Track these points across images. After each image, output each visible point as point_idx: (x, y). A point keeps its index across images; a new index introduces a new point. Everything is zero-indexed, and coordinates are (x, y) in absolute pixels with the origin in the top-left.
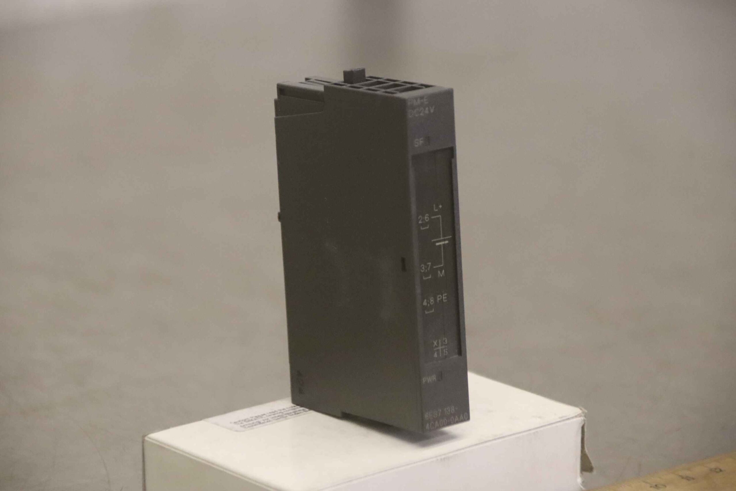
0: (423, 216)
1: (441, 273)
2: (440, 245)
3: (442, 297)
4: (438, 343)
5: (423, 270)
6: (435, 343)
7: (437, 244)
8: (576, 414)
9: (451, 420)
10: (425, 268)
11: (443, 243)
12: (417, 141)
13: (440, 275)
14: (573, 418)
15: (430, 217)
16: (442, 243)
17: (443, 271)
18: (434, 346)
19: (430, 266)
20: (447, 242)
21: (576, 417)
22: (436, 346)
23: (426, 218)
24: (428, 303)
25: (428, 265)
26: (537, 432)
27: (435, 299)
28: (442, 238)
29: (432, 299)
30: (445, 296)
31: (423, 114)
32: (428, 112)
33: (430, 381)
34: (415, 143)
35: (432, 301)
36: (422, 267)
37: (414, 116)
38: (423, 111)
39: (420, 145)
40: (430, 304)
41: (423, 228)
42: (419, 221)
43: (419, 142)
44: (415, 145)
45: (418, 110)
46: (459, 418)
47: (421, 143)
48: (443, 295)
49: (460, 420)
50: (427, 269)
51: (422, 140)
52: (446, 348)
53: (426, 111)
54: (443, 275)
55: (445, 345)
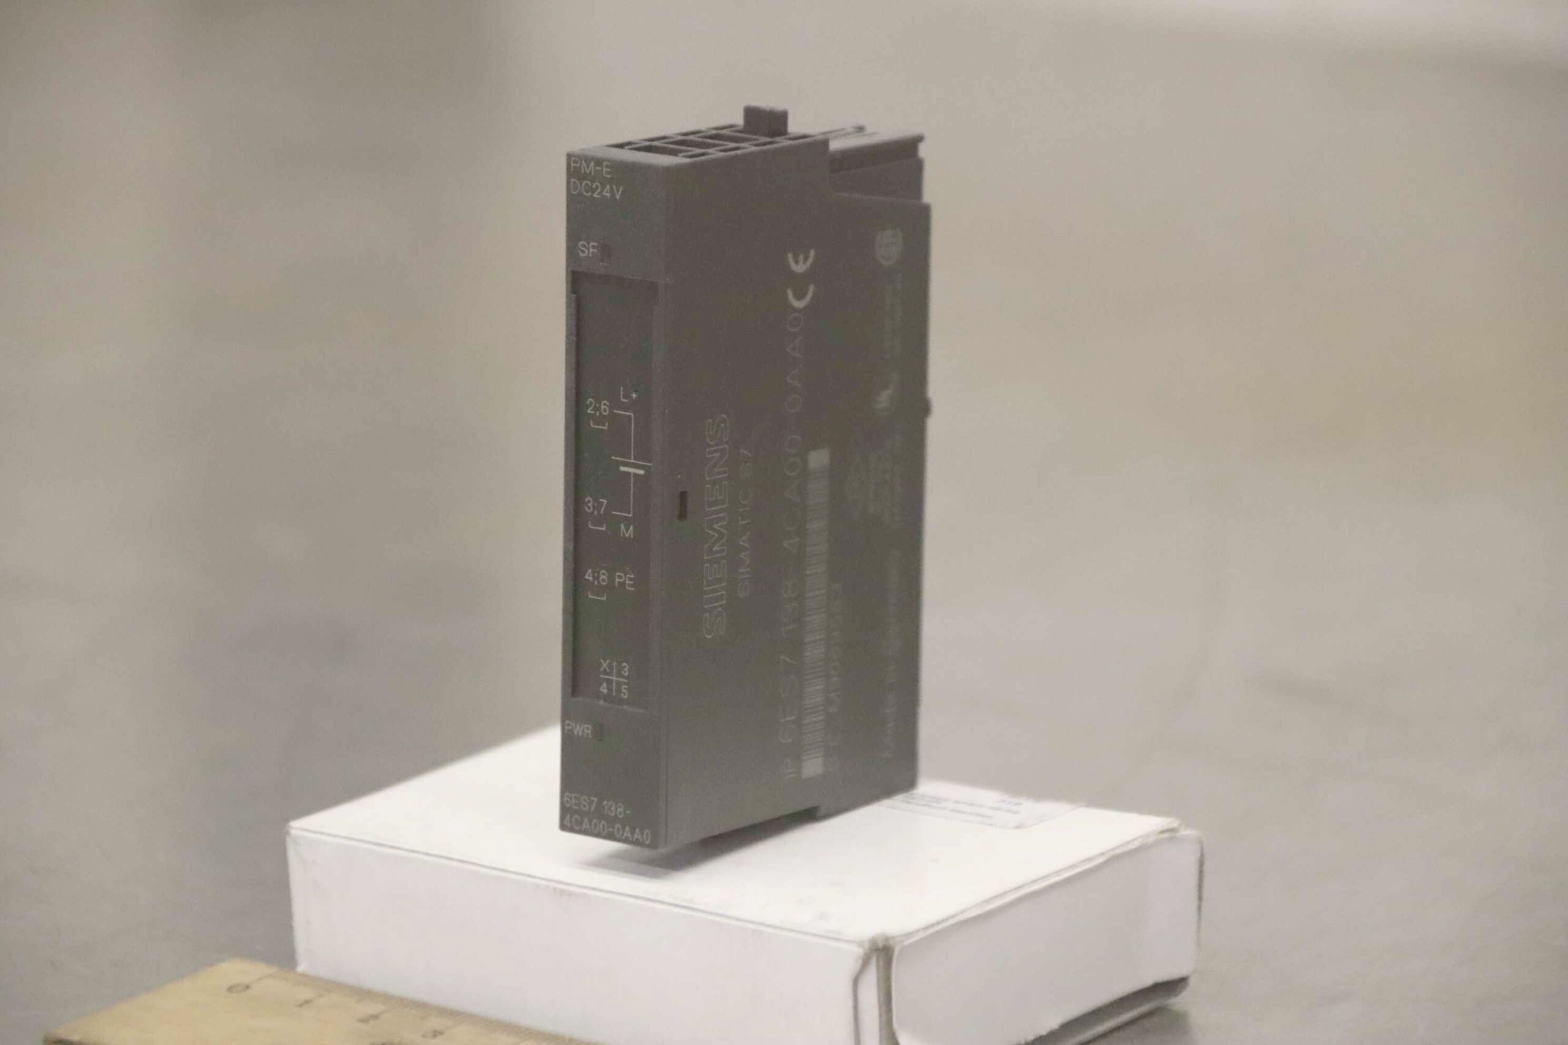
0: (598, 401)
1: (627, 529)
2: (628, 474)
3: (625, 579)
4: (610, 666)
5: (589, 508)
6: (605, 665)
7: (622, 469)
9: (616, 830)
10: (593, 506)
11: (634, 471)
12: (584, 246)
13: (624, 533)
15: (611, 408)
16: (631, 470)
17: (631, 528)
18: (602, 669)
19: (605, 504)
20: (641, 472)
22: (605, 669)
23: (603, 407)
24: (594, 578)
25: (601, 504)
27: (611, 579)
28: (632, 461)
29: (603, 574)
30: (630, 579)
31: (599, 197)
32: (608, 195)
33: (578, 732)
34: (580, 249)
35: (604, 577)
36: (589, 502)
37: (580, 194)
38: (599, 190)
39: (590, 255)
40: (599, 582)
41: (595, 425)
42: (588, 408)
43: (588, 249)
44: (580, 252)
45: (590, 184)
46: (633, 833)
47: (592, 252)
48: (628, 576)
49: (635, 839)
50: (599, 511)
51: (593, 247)
52: (625, 684)
53: (607, 194)
54: (630, 536)
55: (624, 677)
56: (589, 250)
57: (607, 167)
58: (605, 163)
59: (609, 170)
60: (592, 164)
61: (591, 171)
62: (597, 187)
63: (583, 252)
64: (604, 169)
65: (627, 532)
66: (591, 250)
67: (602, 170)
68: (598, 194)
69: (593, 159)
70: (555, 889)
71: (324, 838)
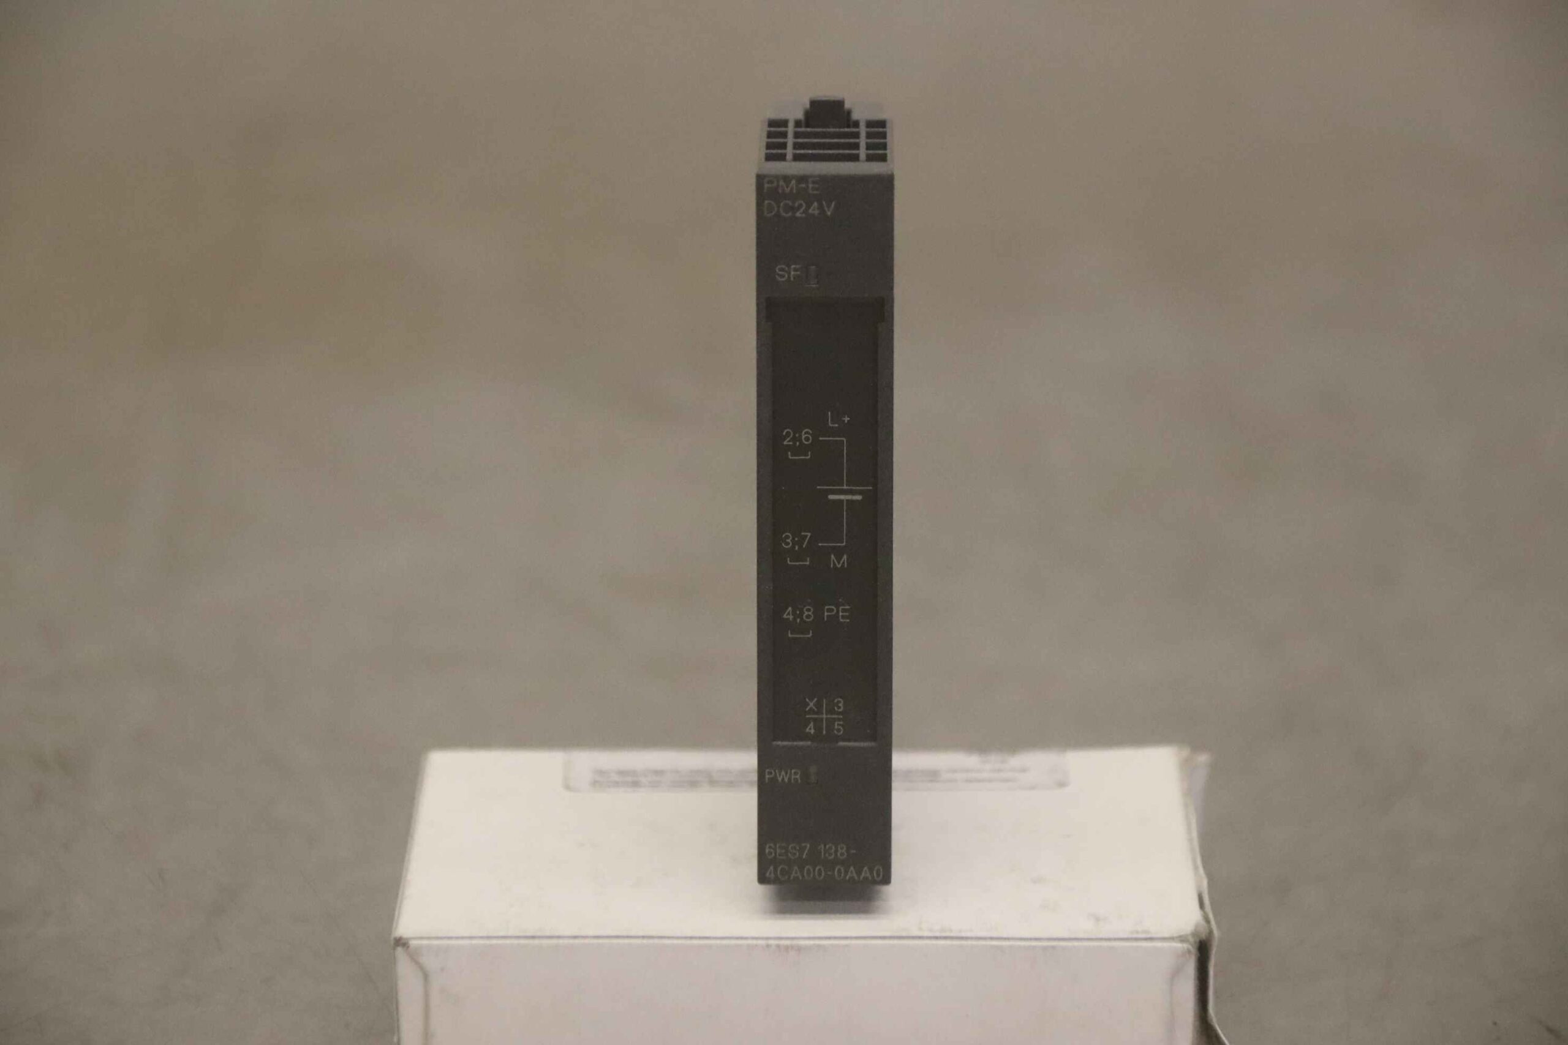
0: (798, 430)
1: (839, 559)
2: (841, 501)
3: (838, 612)
4: (819, 705)
5: (787, 544)
6: (812, 705)
7: (831, 497)
8: (1175, 935)
9: (836, 872)
10: (794, 540)
11: (849, 497)
12: (782, 270)
13: (834, 564)
14: (1164, 939)
15: (814, 435)
16: (842, 497)
17: (844, 557)
18: (808, 709)
19: (808, 537)
20: (859, 497)
21: (1172, 939)
22: (811, 709)
23: (806, 435)
24: (795, 616)
25: (803, 538)
26: (1053, 947)
27: (819, 613)
28: (845, 487)
29: (809, 610)
30: (844, 611)
31: (804, 215)
32: (816, 212)
33: (783, 779)
34: (778, 275)
35: (808, 613)
36: (787, 537)
37: (778, 215)
38: (804, 208)
39: (792, 279)
40: (802, 619)
41: (792, 456)
42: (784, 440)
43: (789, 273)
44: (777, 276)
45: (790, 204)
46: (859, 873)
47: (794, 275)
48: (841, 608)
49: (861, 878)
50: (801, 547)
51: (795, 270)
52: (839, 720)
53: (814, 210)
54: (843, 565)
55: (839, 713)
56: (787, 273)
57: (814, 182)
58: (810, 180)
59: (817, 186)
60: (793, 182)
61: (792, 189)
62: (800, 206)
63: (783, 276)
64: (811, 186)
65: (839, 563)
66: (792, 273)
67: (808, 187)
68: (804, 212)
69: (794, 177)
70: (778, 946)
71: (453, 942)
